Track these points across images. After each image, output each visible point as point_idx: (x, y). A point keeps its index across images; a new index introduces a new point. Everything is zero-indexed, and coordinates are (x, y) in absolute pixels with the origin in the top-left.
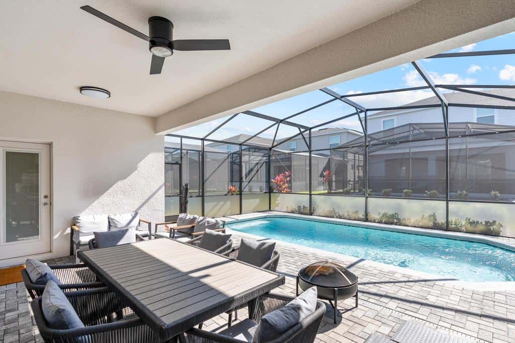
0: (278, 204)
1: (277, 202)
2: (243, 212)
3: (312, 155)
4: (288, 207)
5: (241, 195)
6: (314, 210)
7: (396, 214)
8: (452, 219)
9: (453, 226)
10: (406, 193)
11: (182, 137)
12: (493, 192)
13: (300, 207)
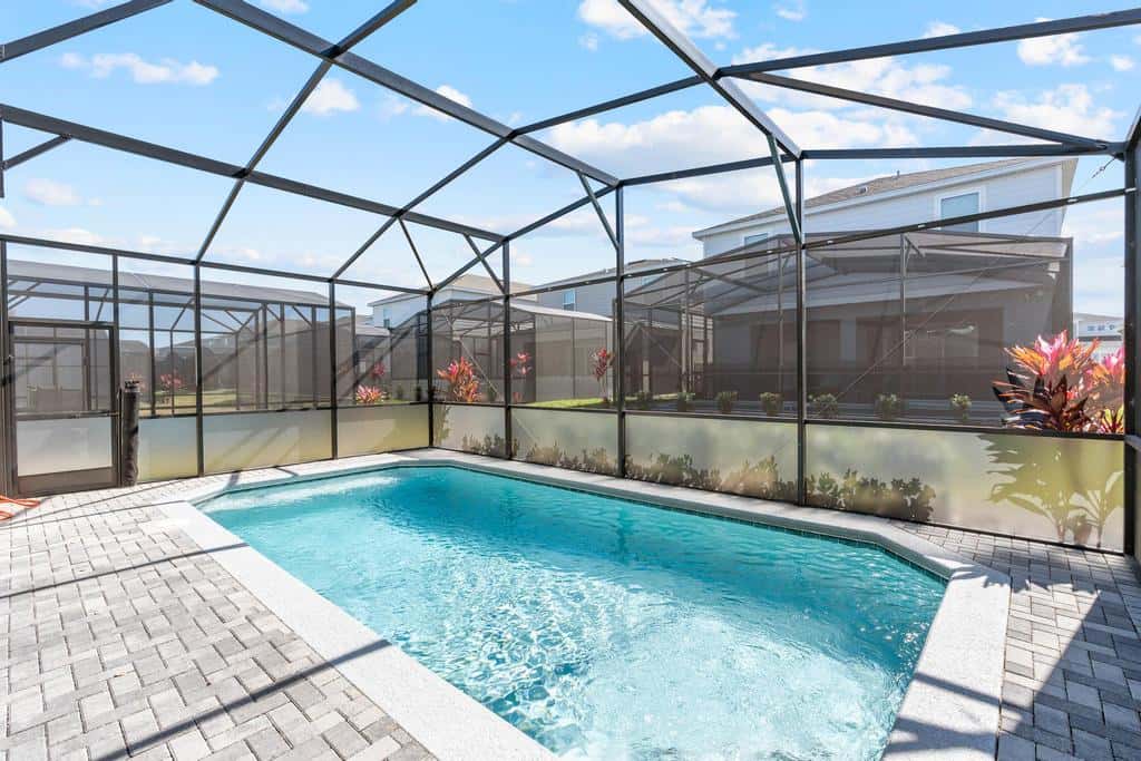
0: (448, 430)
1: (445, 426)
2: (339, 454)
3: (512, 305)
4: (465, 440)
5: (334, 408)
6: (517, 447)
7: (687, 457)
8: (817, 470)
9: (816, 492)
10: (767, 401)
11: (115, 254)
12: (957, 399)
13: (489, 438)
